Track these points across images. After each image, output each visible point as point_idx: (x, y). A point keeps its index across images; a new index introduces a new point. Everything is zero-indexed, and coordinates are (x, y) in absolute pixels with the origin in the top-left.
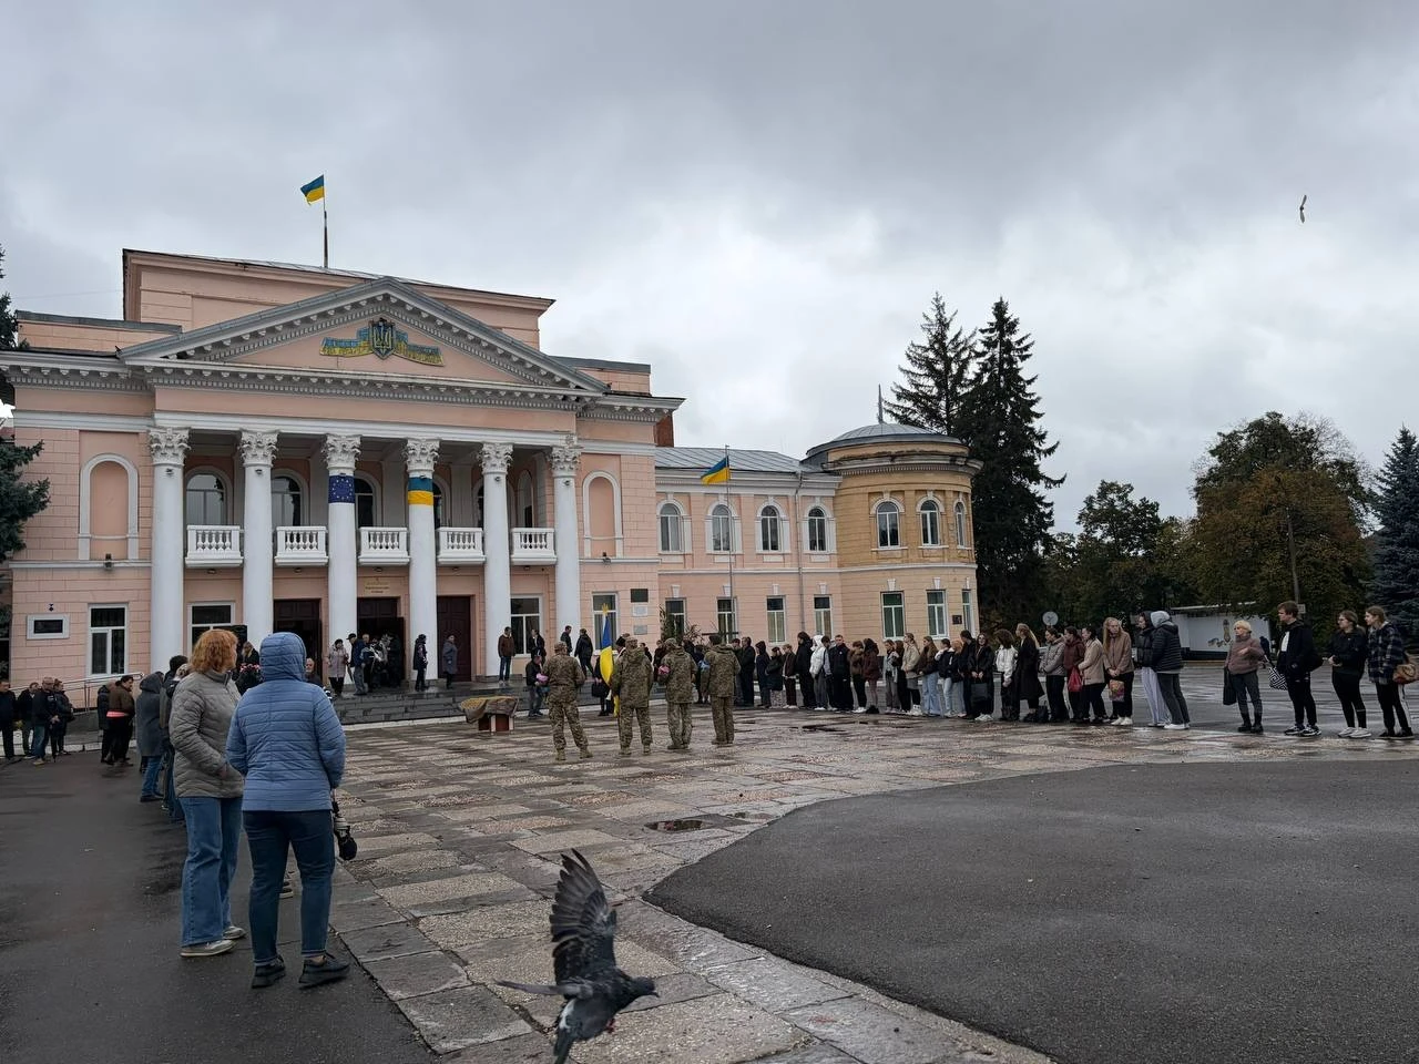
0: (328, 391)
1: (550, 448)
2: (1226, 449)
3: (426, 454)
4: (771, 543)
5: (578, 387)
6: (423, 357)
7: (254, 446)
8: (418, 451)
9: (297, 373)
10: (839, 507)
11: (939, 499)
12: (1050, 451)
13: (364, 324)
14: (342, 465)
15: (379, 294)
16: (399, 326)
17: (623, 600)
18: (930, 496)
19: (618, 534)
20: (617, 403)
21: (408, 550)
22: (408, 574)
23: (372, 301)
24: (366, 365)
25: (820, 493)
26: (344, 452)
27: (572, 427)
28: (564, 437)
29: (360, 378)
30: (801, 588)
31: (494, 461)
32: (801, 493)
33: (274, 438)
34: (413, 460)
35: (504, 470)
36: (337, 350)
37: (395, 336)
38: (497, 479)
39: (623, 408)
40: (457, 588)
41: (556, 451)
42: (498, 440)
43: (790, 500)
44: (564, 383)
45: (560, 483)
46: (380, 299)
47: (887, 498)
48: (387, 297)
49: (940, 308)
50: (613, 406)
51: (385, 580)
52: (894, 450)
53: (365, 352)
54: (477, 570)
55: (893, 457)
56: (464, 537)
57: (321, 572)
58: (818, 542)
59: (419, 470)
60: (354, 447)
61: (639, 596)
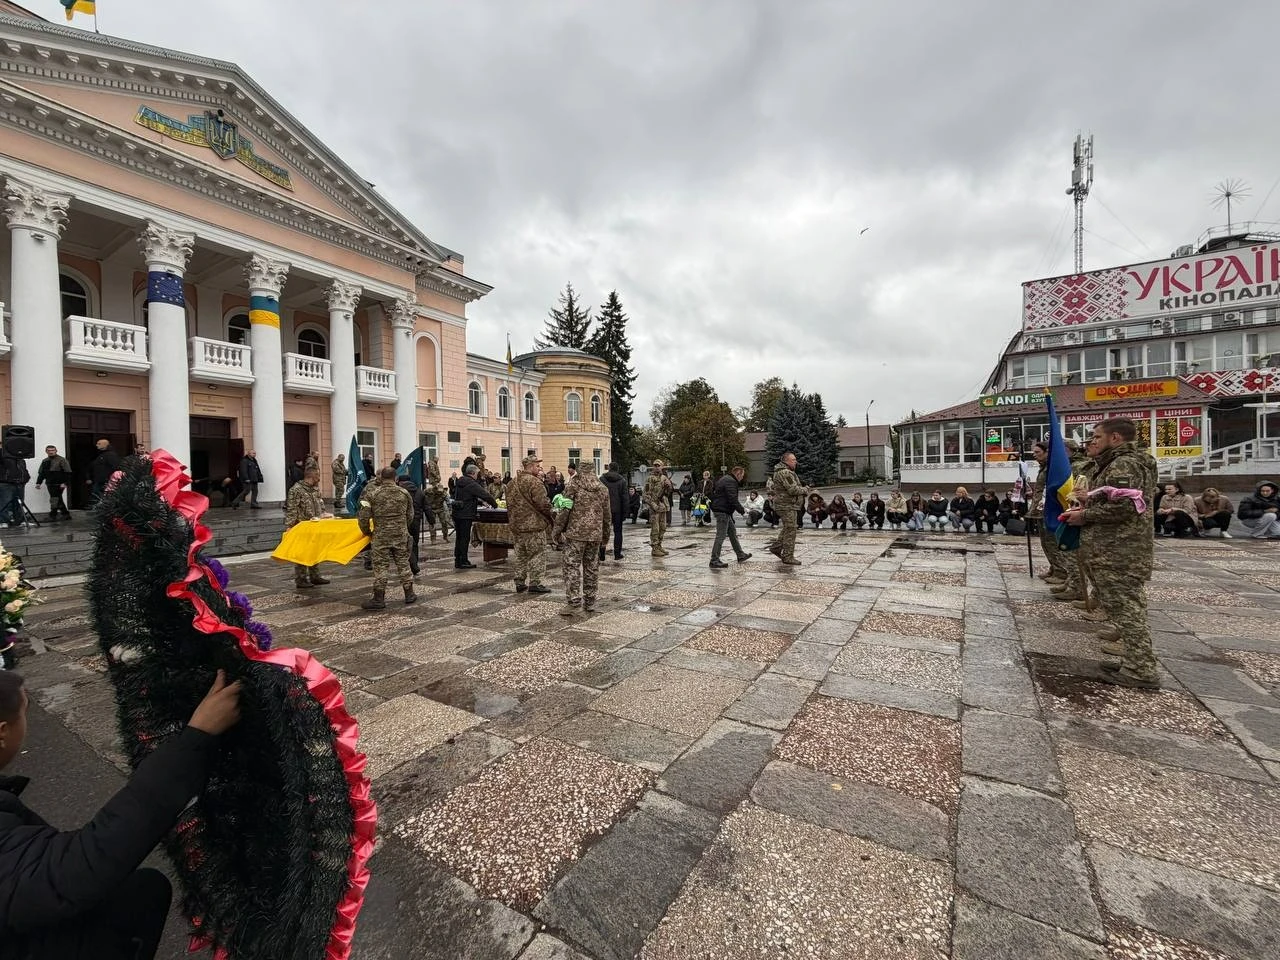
0: (149, 169)
1: (394, 300)
2: (680, 392)
3: (273, 274)
4: (504, 411)
5: (422, 250)
6: (271, 176)
7: (28, 204)
8: (265, 270)
9: (104, 127)
10: (543, 394)
11: (600, 396)
12: (634, 379)
13: (199, 112)
14: (167, 261)
15: (224, 80)
16: (243, 131)
17: (442, 439)
18: (597, 393)
19: (439, 386)
20: (446, 278)
21: (252, 369)
22: (250, 397)
23: (212, 85)
24: (204, 157)
25: (532, 382)
26: (174, 247)
27: (412, 286)
28: (406, 293)
29: (199, 165)
30: (521, 443)
31: (343, 299)
32: (524, 381)
33: (65, 202)
34: (259, 278)
35: (352, 310)
36: (162, 128)
37: (237, 140)
38: (346, 317)
39: (449, 283)
40: (301, 417)
41: (399, 303)
42: (350, 280)
43: (517, 386)
44: (411, 244)
45: (400, 334)
46: (224, 87)
47: (574, 391)
48: (231, 90)
49: (570, 291)
50: (441, 280)
51: (219, 399)
52: (580, 361)
53: (200, 143)
54: (324, 401)
55: (581, 366)
56: (312, 367)
57: (140, 381)
58: (530, 416)
59: (266, 290)
60: (186, 245)
61: (454, 437)
